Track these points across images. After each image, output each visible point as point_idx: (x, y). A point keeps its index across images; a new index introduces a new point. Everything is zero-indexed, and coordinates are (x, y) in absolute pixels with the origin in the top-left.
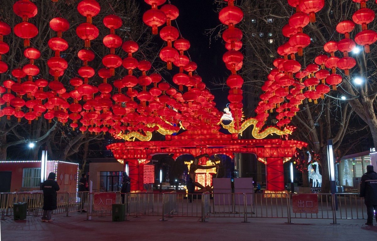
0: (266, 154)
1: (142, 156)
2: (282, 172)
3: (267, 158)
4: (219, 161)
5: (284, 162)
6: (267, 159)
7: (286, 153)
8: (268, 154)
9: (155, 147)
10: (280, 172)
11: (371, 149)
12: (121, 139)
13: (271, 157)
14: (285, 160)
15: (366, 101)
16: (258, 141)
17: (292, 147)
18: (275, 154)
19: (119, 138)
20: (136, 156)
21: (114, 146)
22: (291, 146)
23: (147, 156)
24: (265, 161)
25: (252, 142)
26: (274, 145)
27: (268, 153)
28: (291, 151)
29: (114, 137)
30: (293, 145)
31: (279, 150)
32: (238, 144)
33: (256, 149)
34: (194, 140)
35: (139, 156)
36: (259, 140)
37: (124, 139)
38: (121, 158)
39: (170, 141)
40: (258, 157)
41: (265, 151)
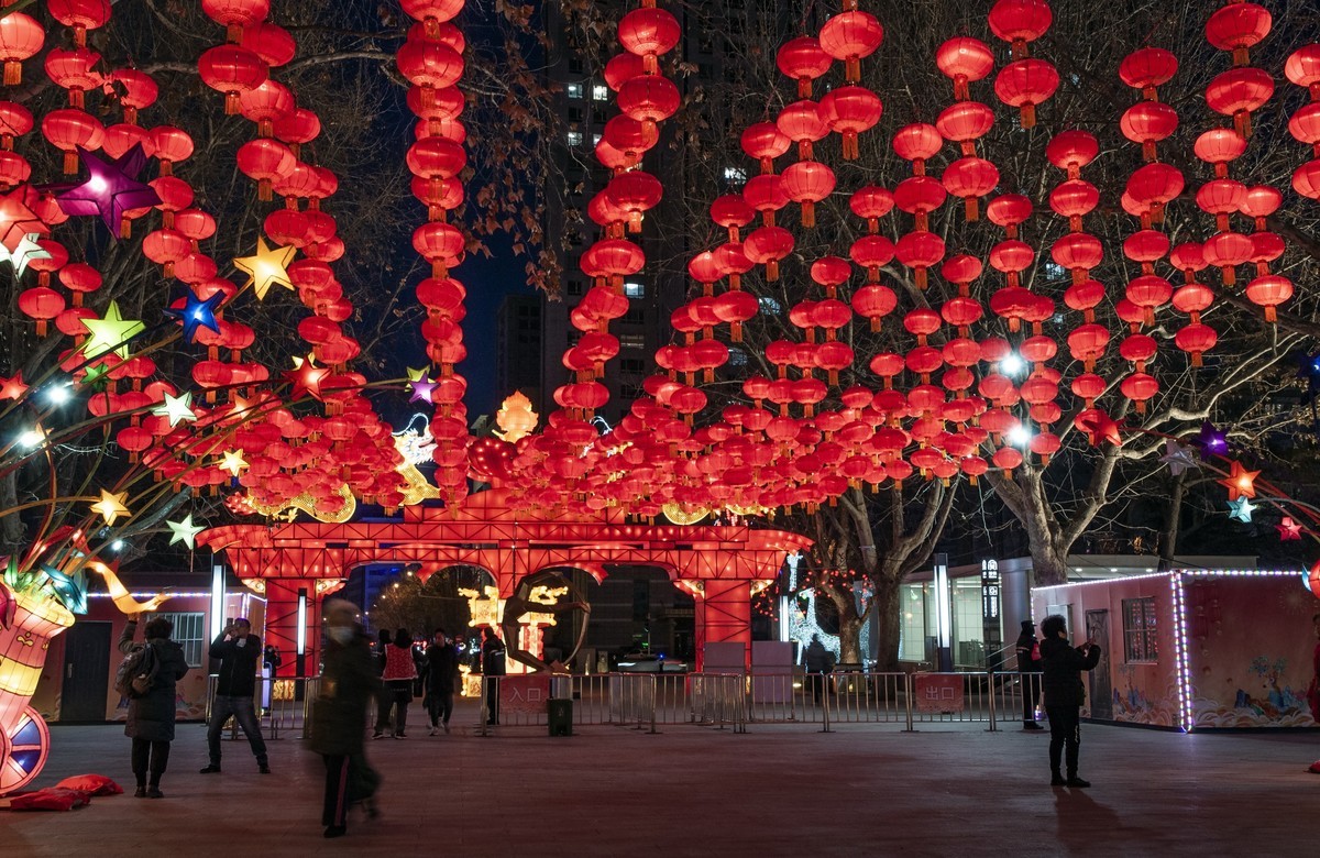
0: (704, 568)
1: (328, 570)
2: (746, 622)
3: (705, 580)
4: (566, 589)
5: (752, 592)
6: (704, 582)
7: (760, 568)
8: (708, 569)
9: (369, 543)
10: (741, 621)
11: (984, 562)
12: (251, 512)
13: (717, 578)
14: (756, 589)
15: (1027, 474)
16: (682, 532)
17: (775, 551)
18: (728, 568)
19: (245, 510)
20: (305, 569)
21: (223, 534)
22: (768, 546)
23: (344, 570)
24: (699, 588)
25: (666, 534)
26: (726, 545)
27: (708, 564)
28: (771, 561)
29: (230, 506)
30: (773, 543)
31: (739, 558)
32: (624, 537)
33: (675, 554)
34: (490, 522)
35: (316, 569)
36: (686, 528)
37: (260, 512)
38: (258, 576)
39: (418, 524)
40: (680, 577)
41: (701, 560)
